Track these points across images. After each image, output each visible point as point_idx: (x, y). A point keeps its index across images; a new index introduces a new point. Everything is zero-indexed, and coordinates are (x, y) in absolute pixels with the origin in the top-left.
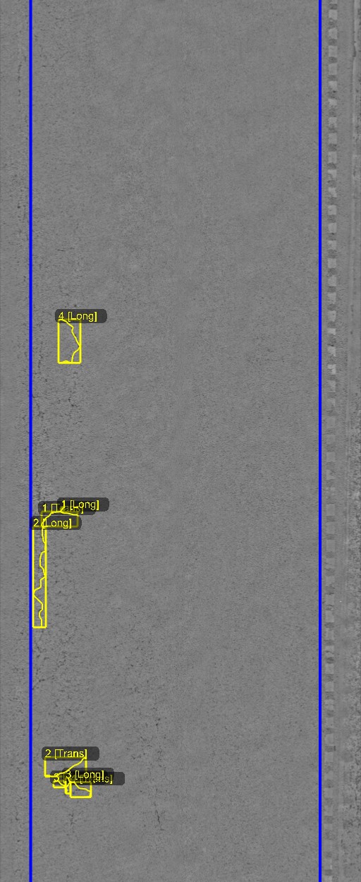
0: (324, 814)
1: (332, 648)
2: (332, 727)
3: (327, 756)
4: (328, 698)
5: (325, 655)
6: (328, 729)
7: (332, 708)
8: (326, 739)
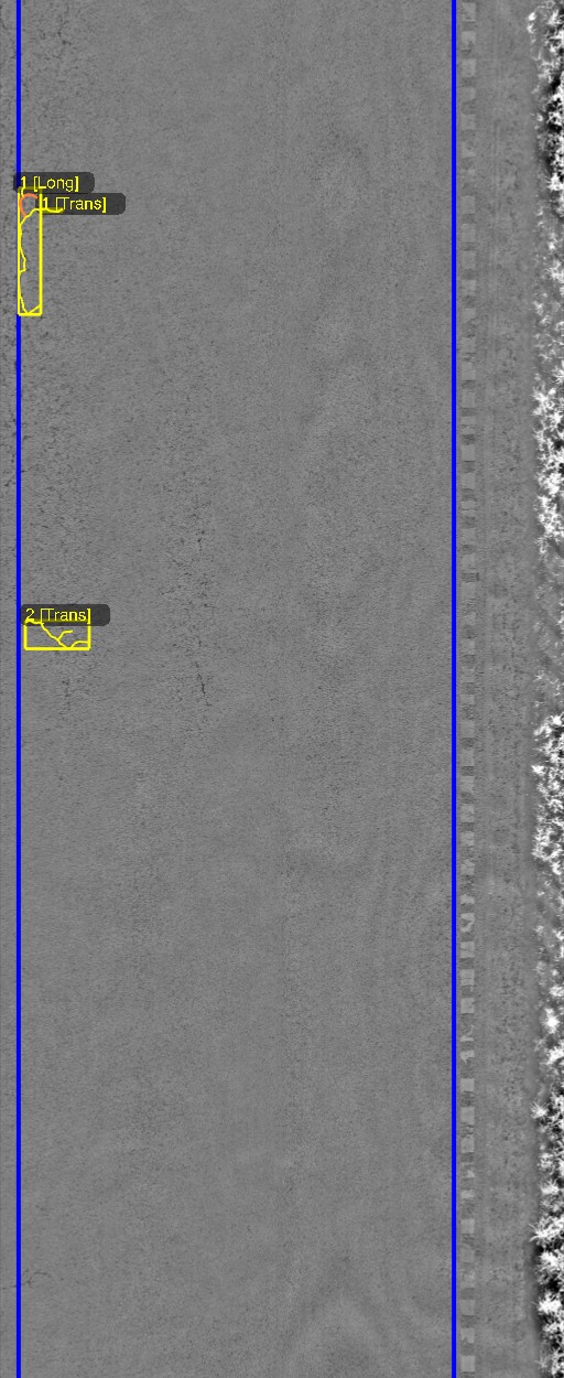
0: (460, 680)
1: (472, 420)
2: (472, 543)
3: (466, 589)
4: (466, 498)
5: (461, 432)
6: (466, 546)
7: (472, 514)
8: (464, 561)
